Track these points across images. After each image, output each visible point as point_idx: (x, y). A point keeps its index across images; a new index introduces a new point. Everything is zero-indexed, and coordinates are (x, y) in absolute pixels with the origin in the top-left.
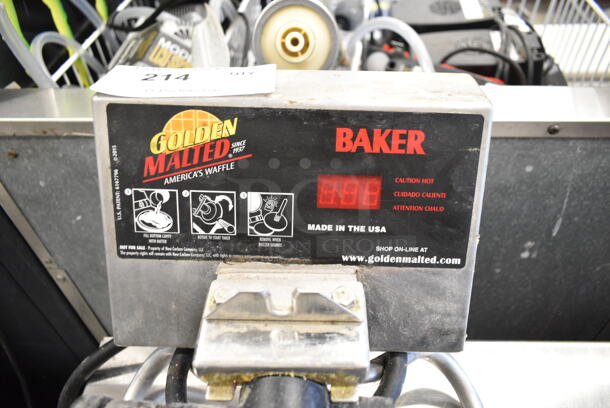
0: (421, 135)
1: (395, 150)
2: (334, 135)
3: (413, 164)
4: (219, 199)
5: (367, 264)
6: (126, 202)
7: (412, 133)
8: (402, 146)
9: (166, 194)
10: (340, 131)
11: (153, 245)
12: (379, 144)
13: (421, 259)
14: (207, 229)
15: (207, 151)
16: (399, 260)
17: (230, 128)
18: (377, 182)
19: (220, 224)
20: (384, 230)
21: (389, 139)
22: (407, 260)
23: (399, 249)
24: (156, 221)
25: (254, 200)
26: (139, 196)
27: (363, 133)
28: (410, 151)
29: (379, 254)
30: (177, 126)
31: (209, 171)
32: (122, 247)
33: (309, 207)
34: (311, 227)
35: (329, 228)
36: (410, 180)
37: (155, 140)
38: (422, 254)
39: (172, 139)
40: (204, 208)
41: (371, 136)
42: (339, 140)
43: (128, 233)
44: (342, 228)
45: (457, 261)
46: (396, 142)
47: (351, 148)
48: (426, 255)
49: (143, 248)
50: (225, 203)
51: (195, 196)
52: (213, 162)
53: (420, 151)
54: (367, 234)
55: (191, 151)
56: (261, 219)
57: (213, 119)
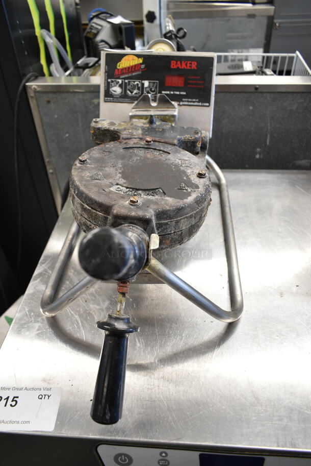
0: (196, 63)
1: (188, 68)
2: (170, 63)
3: (193, 72)
4: (136, 83)
6: (108, 83)
7: (193, 63)
8: (190, 67)
9: (120, 81)
10: (172, 62)
11: (115, 98)
12: (184, 66)
13: (196, 104)
14: (132, 92)
15: (134, 67)
16: (190, 103)
17: (141, 61)
18: (183, 78)
19: (135, 91)
20: (185, 93)
21: (186, 65)
22: (192, 104)
23: (190, 100)
24: (117, 90)
25: (146, 83)
26: (112, 82)
27: (179, 63)
28: (193, 68)
29: (183, 101)
30: (125, 60)
31: (134, 74)
32: (106, 98)
33: (163, 86)
34: (163, 92)
35: (168, 92)
36: (193, 77)
37: (118, 64)
38: (196, 102)
39: (124, 64)
40: (132, 86)
41: (181, 63)
42: (172, 64)
43: (108, 94)
44: (172, 93)
45: (207, 104)
46: (188, 65)
47: (175, 67)
48: (198, 102)
49: (111, 99)
50: (138, 84)
51: (129, 82)
52: (135, 71)
53: (196, 68)
54: (180, 95)
55: (129, 68)
56: (148, 89)
57: (136, 58)
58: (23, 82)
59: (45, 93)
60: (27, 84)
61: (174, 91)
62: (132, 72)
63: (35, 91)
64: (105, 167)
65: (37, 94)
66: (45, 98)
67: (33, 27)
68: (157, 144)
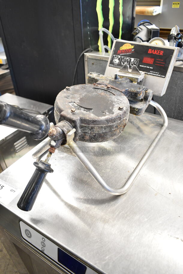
0: (163, 52)
1: (158, 54)
2: (148, 50)
3: (160, 57)
4: (127, 59)
5: (148, 74)
6: (113, 57)
7: (161, 51)
8: (159, 53)
9: (119, 57)
10: (150, 49)
11: (115, 65)
12: (156, 53)
13: (157, 75)
14: (124, 63)
15: (128, 50)
16: (154, 74)
17: (133, 47)
18: (153, 60)
19: (126, 63)
20: (152, 68)
21: (157, 52)
22: (155, 75)
23: (154, 72)
24: (116, 61)
25: (133, 59)
26: (115, 56)
27: (153, 50)
28: (160, 54)
29: (150, 72)
30: (125, 46)
31: (127, 54)
32: (110, 65)
33: (141, 62)
34: (140, 66)
35: (143, 66)
36: (159, 60)
37: (121, 48)
38: (158, 74)
39: (123, 48)
40: (125, 60)
42: (149, 51)
43: (112, 63)
44: (145, 67)
45: (164, 76)
46: (158, 52)
47: (151, 53)
49: (113, 65)
50: (128, 59)
51: (124, 57)
52: (128, 52)
53: (162, 55)
54: (149, 68)
55: (126, 50)
56: (133, 63)
57: (130, 45)
58: (83, 52)
59: (92, 59)
60: (85, 54)
61: (146, 66)
62: (127, 52)
63: (88, 58)
64: (75, 94)
65: (88, 59)
66: (92, 62)
67: (98, 26)
68: (113, 89)
